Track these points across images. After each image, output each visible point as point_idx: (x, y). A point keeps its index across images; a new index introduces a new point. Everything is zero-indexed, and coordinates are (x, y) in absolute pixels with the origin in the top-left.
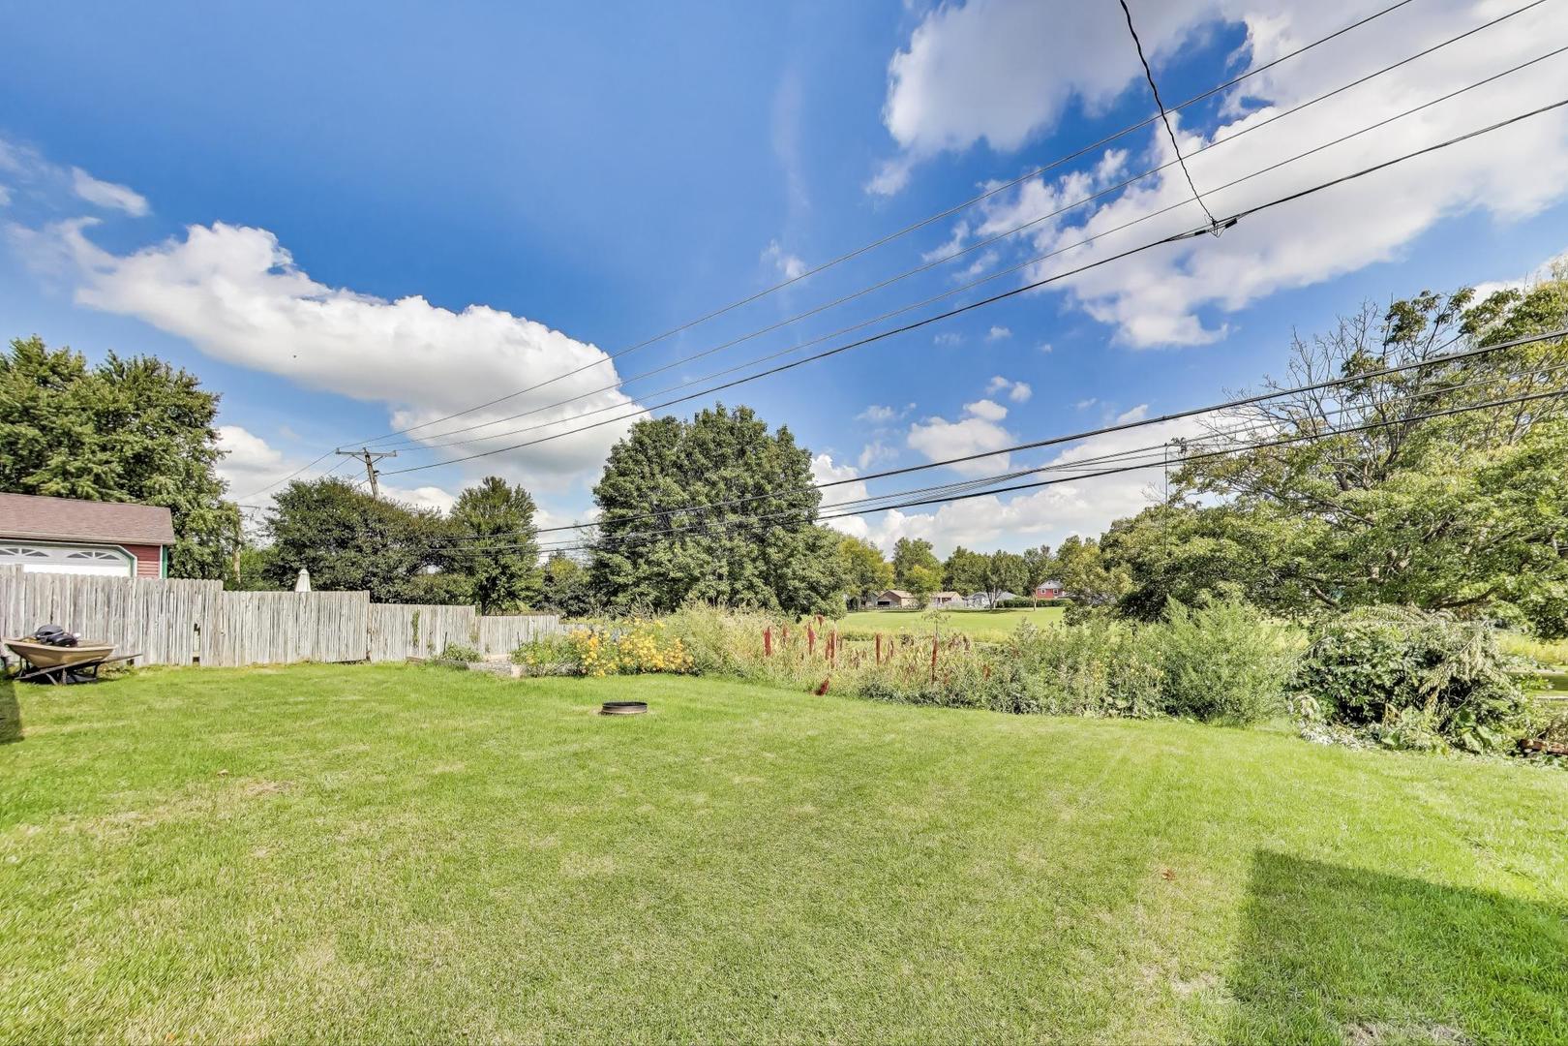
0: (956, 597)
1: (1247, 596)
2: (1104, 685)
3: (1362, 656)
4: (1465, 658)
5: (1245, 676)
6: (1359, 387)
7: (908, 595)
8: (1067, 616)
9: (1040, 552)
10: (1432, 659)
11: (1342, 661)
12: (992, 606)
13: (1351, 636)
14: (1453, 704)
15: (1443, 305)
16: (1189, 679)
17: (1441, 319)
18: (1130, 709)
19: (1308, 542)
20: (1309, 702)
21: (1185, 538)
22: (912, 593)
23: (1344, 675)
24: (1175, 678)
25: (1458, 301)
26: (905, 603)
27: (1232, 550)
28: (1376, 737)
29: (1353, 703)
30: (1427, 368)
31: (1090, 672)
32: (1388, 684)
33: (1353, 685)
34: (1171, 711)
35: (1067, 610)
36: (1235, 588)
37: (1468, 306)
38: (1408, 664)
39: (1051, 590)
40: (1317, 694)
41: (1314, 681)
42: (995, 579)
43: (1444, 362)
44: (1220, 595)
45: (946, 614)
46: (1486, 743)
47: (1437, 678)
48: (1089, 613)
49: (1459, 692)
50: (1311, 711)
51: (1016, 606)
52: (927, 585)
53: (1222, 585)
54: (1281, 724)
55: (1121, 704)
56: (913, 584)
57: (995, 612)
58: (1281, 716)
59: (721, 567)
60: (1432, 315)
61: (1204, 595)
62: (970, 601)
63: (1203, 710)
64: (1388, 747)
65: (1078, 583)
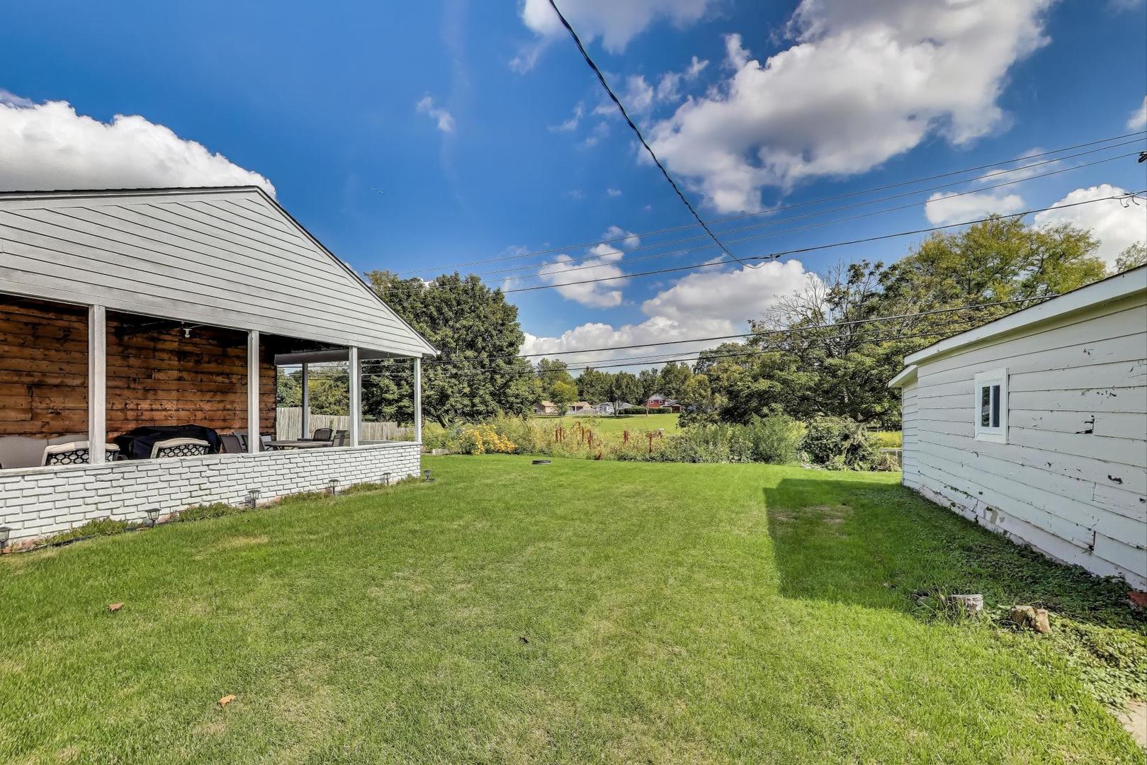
0: (586, 406)
1: (785, 410)
2: (727, 450)
3: (823, 437)
4: (856, 436)
5: (783, 444)
6: (837, 304)
7: (552, 404)
8: (680, 421)
9: (651, 373)
10: (846, 437)
11: (817, 439)
12: (615, 413)
13: (820, 429)
14: (852, 454)
15: (872, 267)
16: (762, 446)
17: (871, 273)
18: (740, 460)
19: (812, 384)
20: (805, 455)
21: (755, 379)
22: (556, 403)
23: (817, 445)
24: (757, 446)
25: (878, 267)
26: (548, 410)
27: (778, 387)
28: (827, 467)
29: (820, 455)
30: (865, 297)
31: (722, 444)
32: (832, 447)
33: (821, 448)
34: (755, 460)
35: (681, 416)
36: (778, 407)
37: (882, 270)
38: (839, 439)
39: (657, 401)
40: (808, 452)
41: (807, 447)
42: (619, 393)
43: (873, 295)
44: (772, 410)
45: (600, 420)
46: (861, 468)
47: (847, 444)
48: (695, 418)
49: (854, 449)
50: (805, 458)
51: (633, 413)
52: (567, 397)
53: (773, 405)
54: (795, 463)
55: (736, 458)
56: (557, 397)
57: (618, 417)
58: (795, 460)
59: (464, 388)
60: (866, 272)
61: (765, 410)
62: (597, 410)
63: (767, 459)
64: (830, 470)
65: (687, 399)
